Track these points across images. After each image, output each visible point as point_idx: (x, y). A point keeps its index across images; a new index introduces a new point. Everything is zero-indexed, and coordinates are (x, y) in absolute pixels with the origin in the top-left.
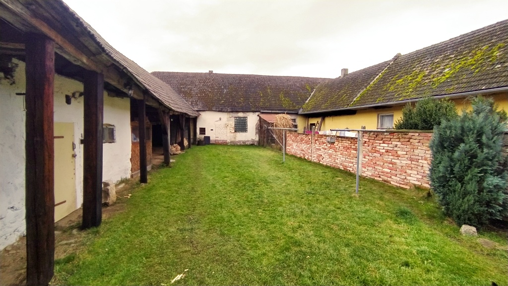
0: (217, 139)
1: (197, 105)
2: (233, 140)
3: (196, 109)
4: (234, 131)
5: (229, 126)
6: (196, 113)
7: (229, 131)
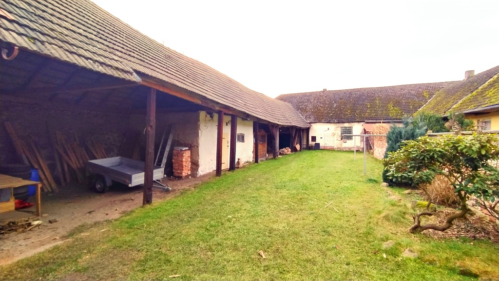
0: (325, 145)
1: (310, 118)
2: (339, 146)
3: (309, 122)
4: (340, 139)
5: (336, 134)
6: (309, 125)
7: (336, 139)
